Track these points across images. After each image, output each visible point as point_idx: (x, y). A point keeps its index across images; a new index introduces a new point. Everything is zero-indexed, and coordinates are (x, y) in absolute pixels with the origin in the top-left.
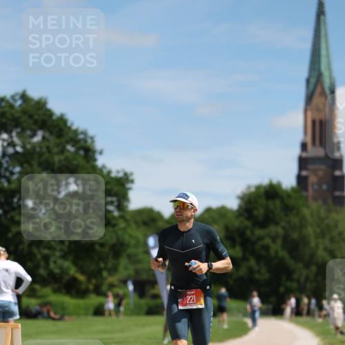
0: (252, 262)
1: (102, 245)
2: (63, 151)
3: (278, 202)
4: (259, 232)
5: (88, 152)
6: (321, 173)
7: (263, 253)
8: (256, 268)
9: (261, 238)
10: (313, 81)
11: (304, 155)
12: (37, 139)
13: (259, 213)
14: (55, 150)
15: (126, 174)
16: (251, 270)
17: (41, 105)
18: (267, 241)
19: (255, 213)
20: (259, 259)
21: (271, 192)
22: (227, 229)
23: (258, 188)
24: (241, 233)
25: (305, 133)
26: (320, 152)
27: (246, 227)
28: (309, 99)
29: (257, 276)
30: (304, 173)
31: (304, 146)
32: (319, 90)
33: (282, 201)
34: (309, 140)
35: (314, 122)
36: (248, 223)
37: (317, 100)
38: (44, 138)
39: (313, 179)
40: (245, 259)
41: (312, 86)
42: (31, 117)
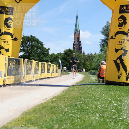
0: (67, 63)
1: (45, 60)
2: (38, 45)
3: (71, 52)
4: (68, 57)
5: (42, 45)
6: (77, 47)
7: (68, 61)
8: (67, 64)
9: (68, 59)
10: (76, 30)
11: (74, 43)
12: (34, 43)
13: (68, 54)
14: (37, 45)
15: (48, 48)
16: (66, 64)
17: (34, 37)
18: (69, 59)
19: (67, 54)
20: (68, 62)
21: (70, 50)
22: (62, 57)
23: (67, 50)
24: (65, 58)
25: (74, 39)
26: (77, 43)
27: (66, 57)
28: (75, 33)
29: (67, 65)
30: (74, 47)
31: (74, 42)
32: (77, 32)
33: (72, 52)
34: (75, 41)
35: (76, 37)
36: (66, 56)
37: (77, 33)
38: (35, 43)
39: (76, 48)
40: (65, 62)
41: (76, 31)
42: (33, 39)
